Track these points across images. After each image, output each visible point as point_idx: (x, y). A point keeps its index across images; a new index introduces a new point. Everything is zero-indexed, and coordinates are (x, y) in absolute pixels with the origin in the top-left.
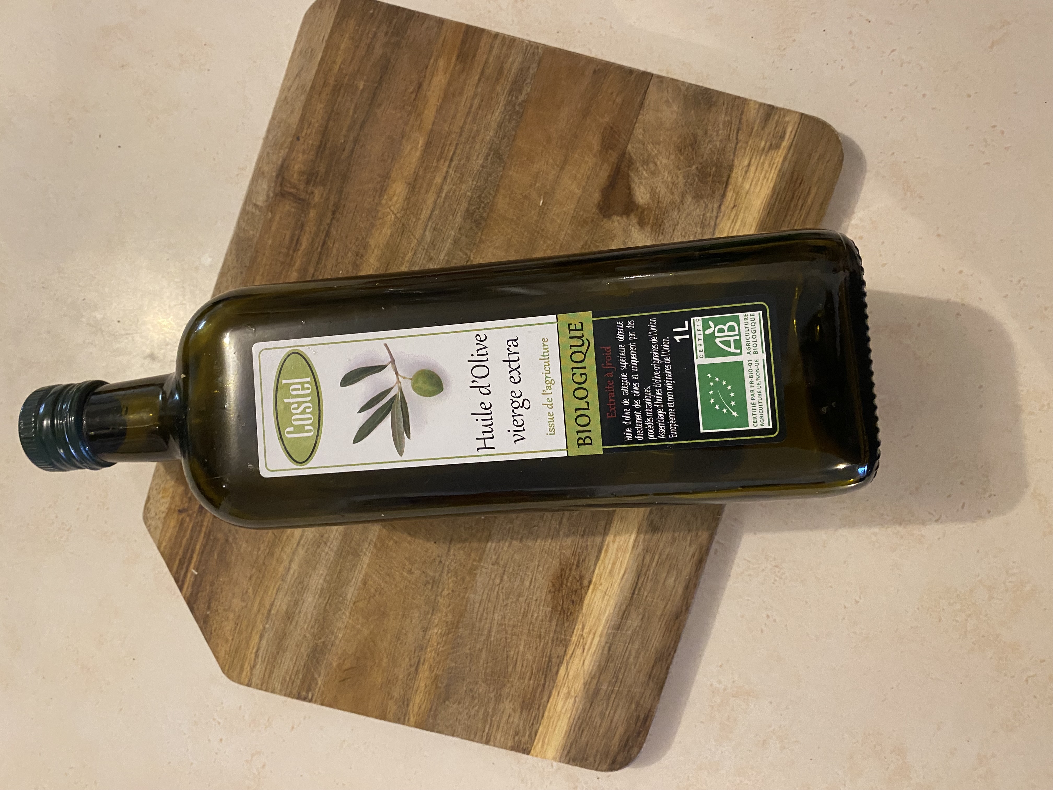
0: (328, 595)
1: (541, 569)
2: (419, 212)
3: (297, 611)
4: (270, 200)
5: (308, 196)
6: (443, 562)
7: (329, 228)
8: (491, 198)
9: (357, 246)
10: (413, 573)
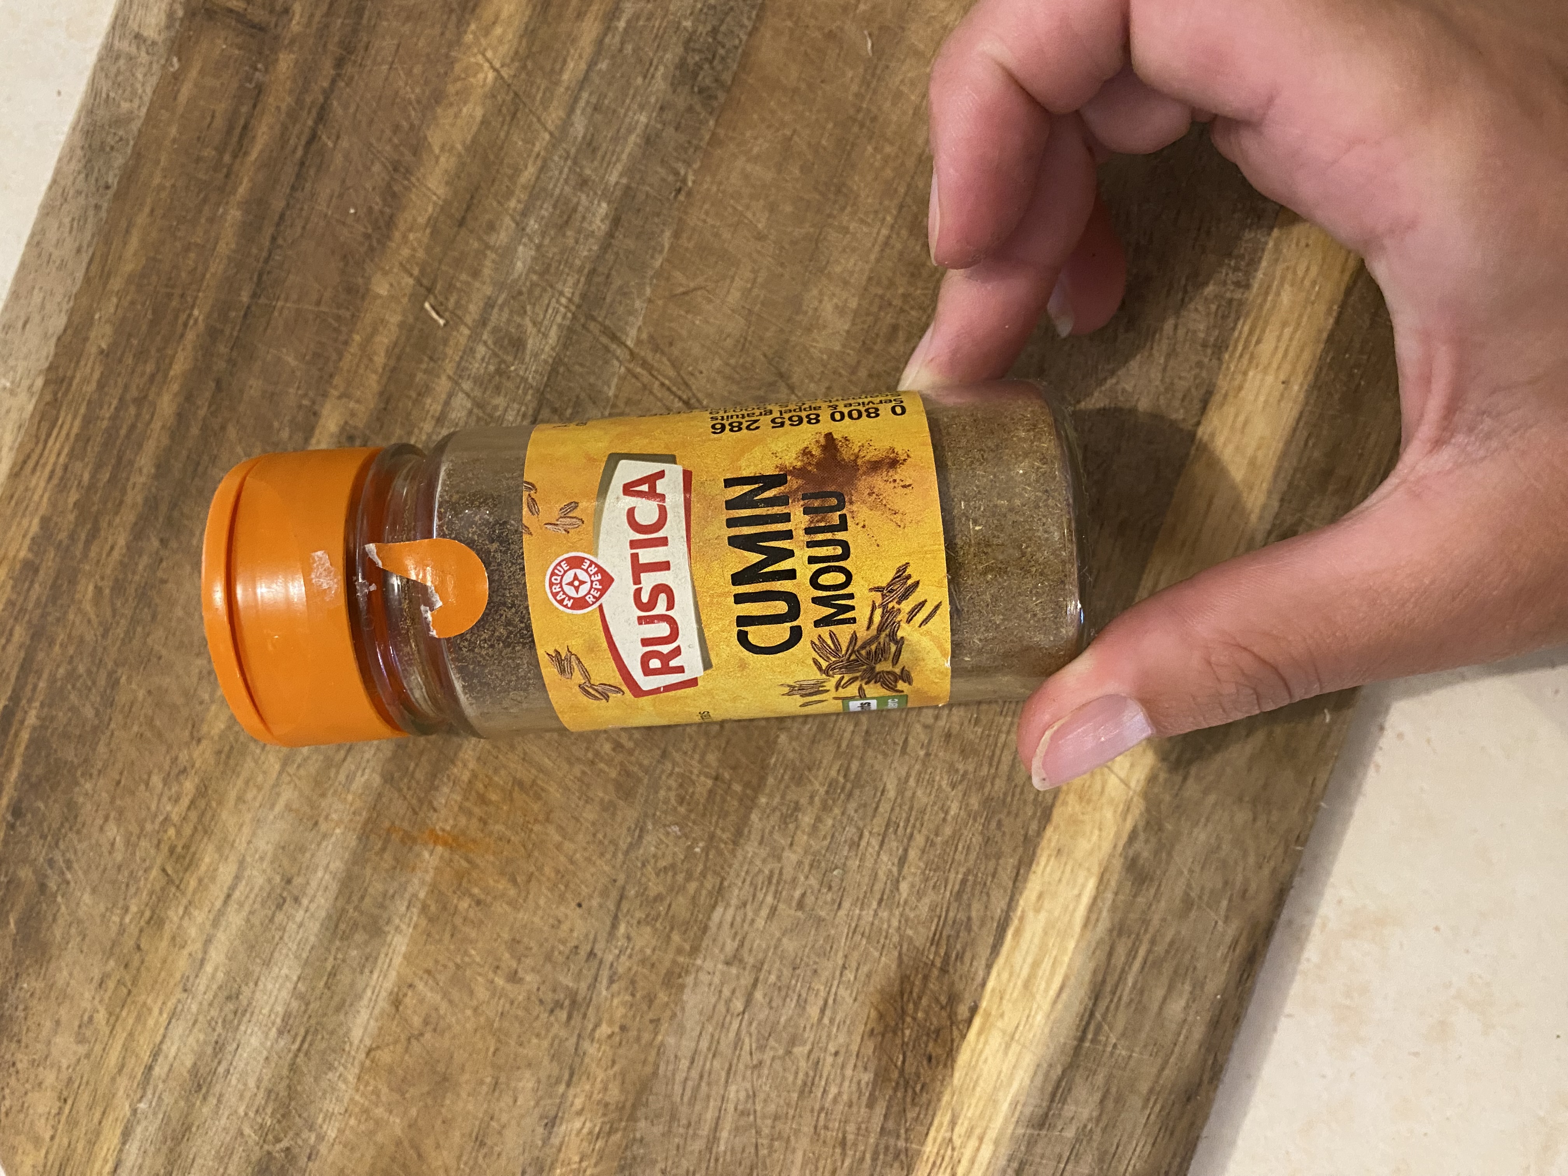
0: (302, 1031)
1: (850, 975)
2: (558, 67)
3: (221, 1070)
4: (177, 24)
5: (274, 20)
6: (599, 954)
7: (327, 98)
8: (744, 37)
9: (396, 147)
10: (520, 981)
